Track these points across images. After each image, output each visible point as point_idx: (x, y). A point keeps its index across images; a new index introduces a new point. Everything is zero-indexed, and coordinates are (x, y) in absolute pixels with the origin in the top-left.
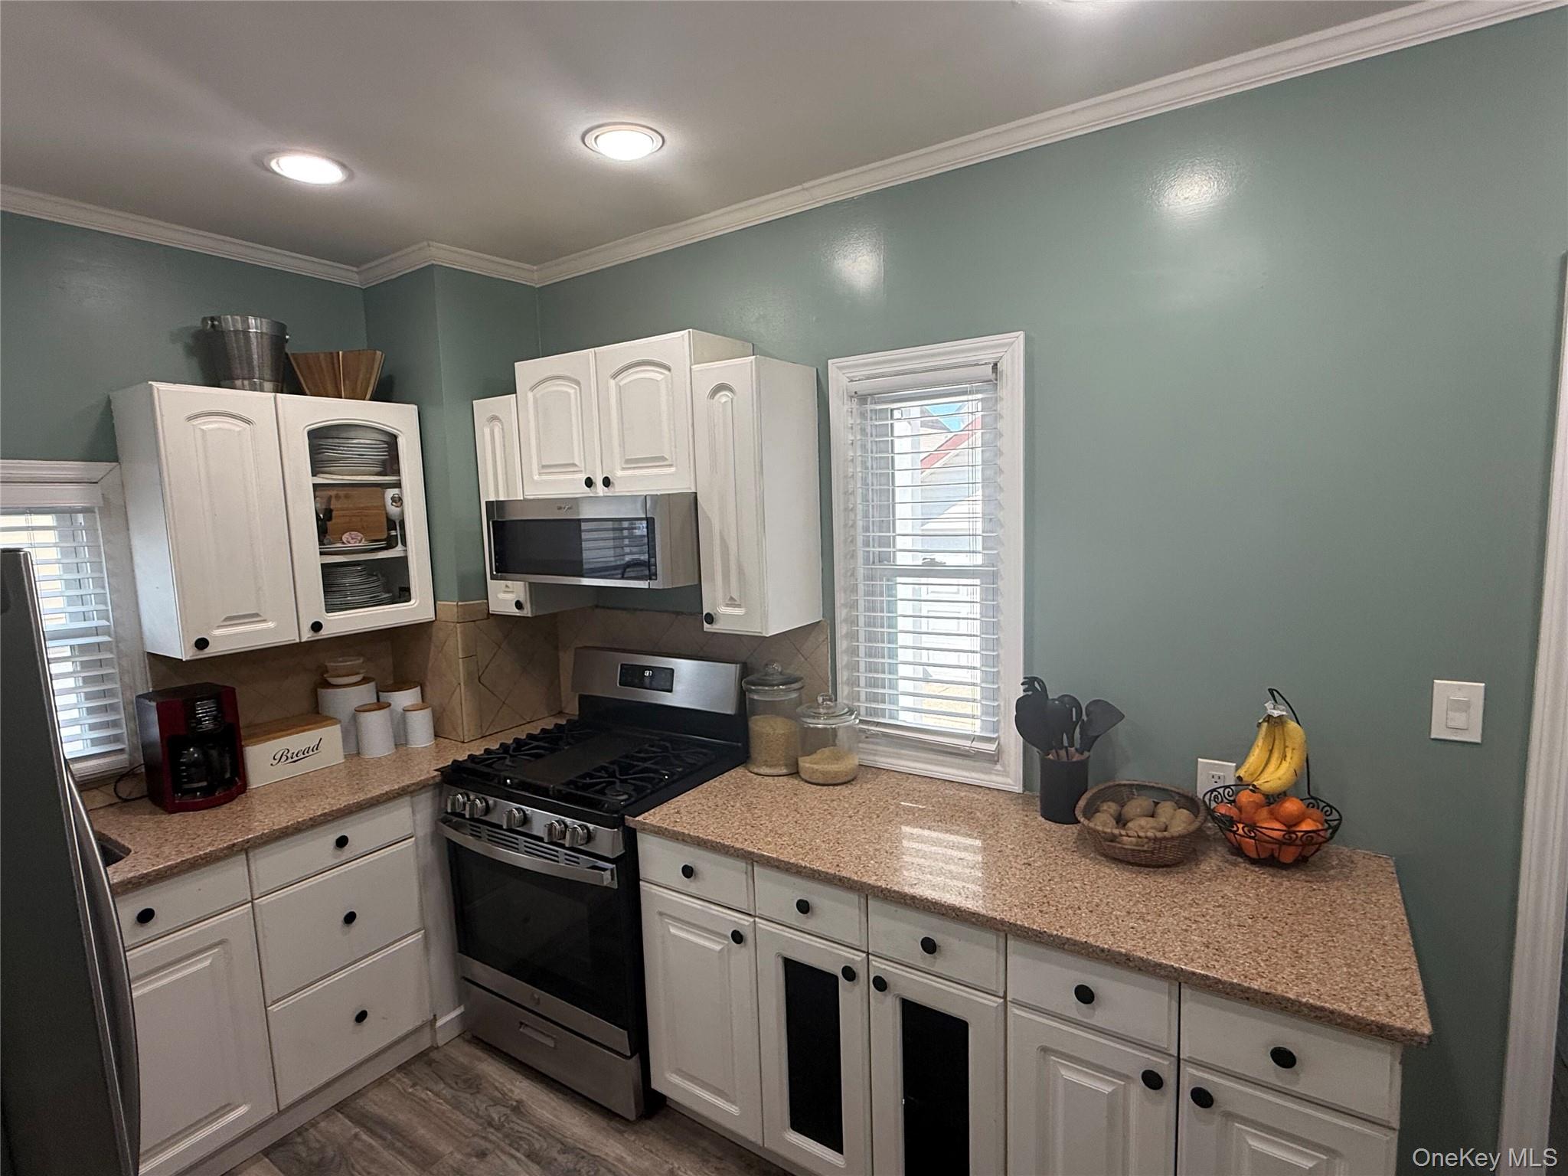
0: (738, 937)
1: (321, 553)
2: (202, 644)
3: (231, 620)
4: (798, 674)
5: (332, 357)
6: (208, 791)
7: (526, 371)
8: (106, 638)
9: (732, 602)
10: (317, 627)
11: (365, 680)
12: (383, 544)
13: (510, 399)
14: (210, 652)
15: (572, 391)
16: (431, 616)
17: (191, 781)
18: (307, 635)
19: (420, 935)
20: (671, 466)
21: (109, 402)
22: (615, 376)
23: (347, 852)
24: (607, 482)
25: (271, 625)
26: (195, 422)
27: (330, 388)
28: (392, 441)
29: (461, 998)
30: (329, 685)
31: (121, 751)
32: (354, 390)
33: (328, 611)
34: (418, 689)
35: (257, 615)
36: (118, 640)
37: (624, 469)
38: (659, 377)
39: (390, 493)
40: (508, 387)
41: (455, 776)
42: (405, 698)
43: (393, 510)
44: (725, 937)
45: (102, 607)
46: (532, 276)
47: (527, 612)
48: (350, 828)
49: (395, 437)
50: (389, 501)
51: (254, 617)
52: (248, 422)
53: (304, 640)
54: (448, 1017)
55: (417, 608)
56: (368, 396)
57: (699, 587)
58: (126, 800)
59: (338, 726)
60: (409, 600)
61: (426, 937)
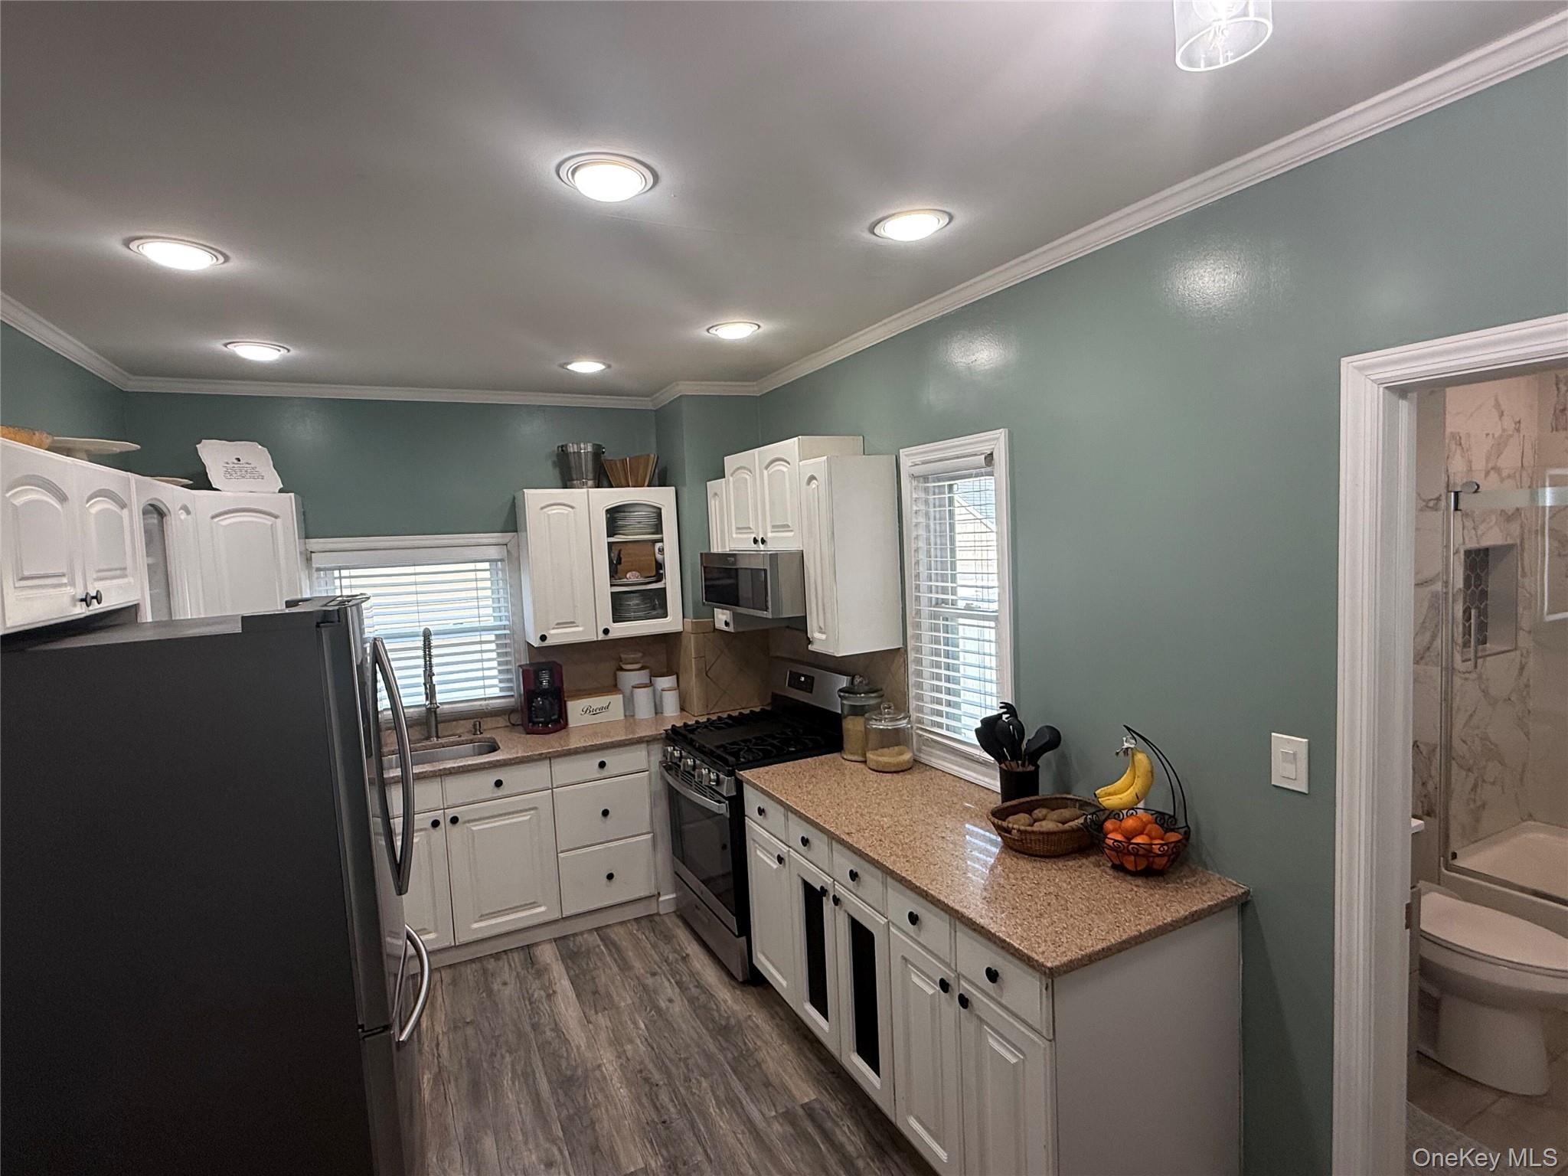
0: (780, 859)
1: (611, 585)
2: (543, 638)
3: (560, 625)
4: (879, 687)
5: (623, 461)
6: (546, 724)
7: (730, 462)
8: (507, 632)
9: (821, 631)
10: (606, 631)
11: (642, 668)
12: (653, 579)
13: (721, 483)
14: (547, 643)
15: (747, 477)
16: (680, 628)
17: (537, 717)
18: (601, 637)
19: (650, 836)
20: (792, 531)
21: (514, 498)
22: (767, 468)
23: (605, 772)
24: (763, 541)
25: (581, 629)
26: (545, 510)
27: (623, 482)
28: (658, 512)
29: (677, 888)
30: (622, 669)
31: (512, 696)
32: (637, 481)
33: (614, 622)
34: (675, 677)
35: (573, 623)
36: (513, 633)
37: (772, 532)
38: (785, 469)
39: (658, 545)
40: (721, 475)
41: (675, 736)
42: (665, 682)
43: (659, 556)
44: (774, 857)
45: (507, 614)
46: (753, 389)
47: (731, 629)
48: (608, 757)
49: (660, 509)
50: (657, 551)
51: (572, 624)
52: (572, 507)
53: (599, 639)
54: (668, 897)
55: (672, 622)
56: (646, 484)
57: (805, 617)
58: (513, 725)
59: (621, 696)
60: (666, 617)
61: (654, 839)
